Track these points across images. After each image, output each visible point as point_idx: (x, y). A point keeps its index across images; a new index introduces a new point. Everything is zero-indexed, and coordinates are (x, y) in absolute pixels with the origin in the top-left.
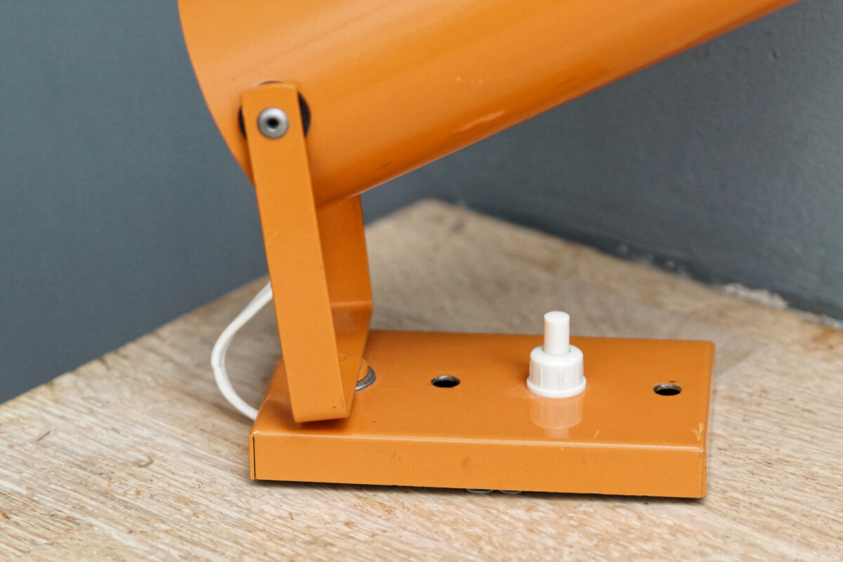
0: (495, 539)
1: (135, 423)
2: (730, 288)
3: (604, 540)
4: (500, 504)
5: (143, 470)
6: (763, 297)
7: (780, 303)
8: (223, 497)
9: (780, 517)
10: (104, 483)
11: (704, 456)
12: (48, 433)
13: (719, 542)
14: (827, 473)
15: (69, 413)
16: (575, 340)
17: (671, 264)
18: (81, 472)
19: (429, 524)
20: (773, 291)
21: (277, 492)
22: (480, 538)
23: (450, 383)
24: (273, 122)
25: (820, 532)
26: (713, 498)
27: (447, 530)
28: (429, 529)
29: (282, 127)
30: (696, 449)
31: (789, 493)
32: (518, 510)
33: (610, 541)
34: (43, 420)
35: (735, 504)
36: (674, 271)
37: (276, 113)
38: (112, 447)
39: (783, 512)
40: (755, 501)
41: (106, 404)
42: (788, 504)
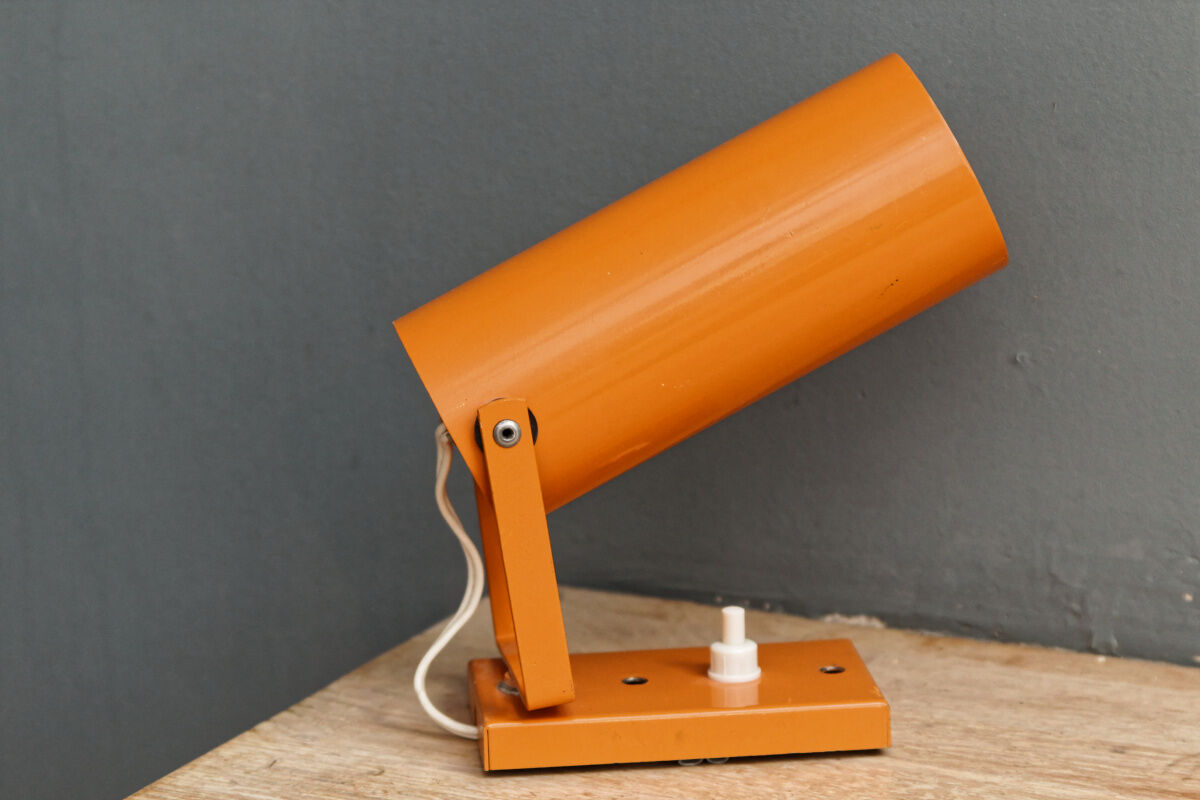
0: (721, 793)
1: (350, 748)
2: (829, 619)
3: (815, 785)
4: (712, 771)
5: (378, 777)
6: (862, 620)
7: (877, 624)
8: (464, 787)
9: (956, 757)
10: (351, 789)
11: (887, 709)
12: (275, 762)
13: (914, 777)
14: (982, 727)
15: (285, 747)
16: (749, 635)
17: (768, 606)
18: (324, 784)
19: (657, 788)
20: (870, 614)
21: (510, 781)
22: (708, 793)
23: (641, 682)
24: (508, 433)
25: (996, 763)
26: (893, 751)
27: (676, 790)
28: (660, 792)
29: (515, 436)
30: (878, 704)
31: (957, 742)
32: (731, 773)
33: (821, 785)
34: (263, 753)
35: (915, 753)
36: (772, 610)
37: (510, 424)
38: (339, 765)
39: (959, 754)
40: (930, 750)
41: (314, 738)
42: (959, 749)
